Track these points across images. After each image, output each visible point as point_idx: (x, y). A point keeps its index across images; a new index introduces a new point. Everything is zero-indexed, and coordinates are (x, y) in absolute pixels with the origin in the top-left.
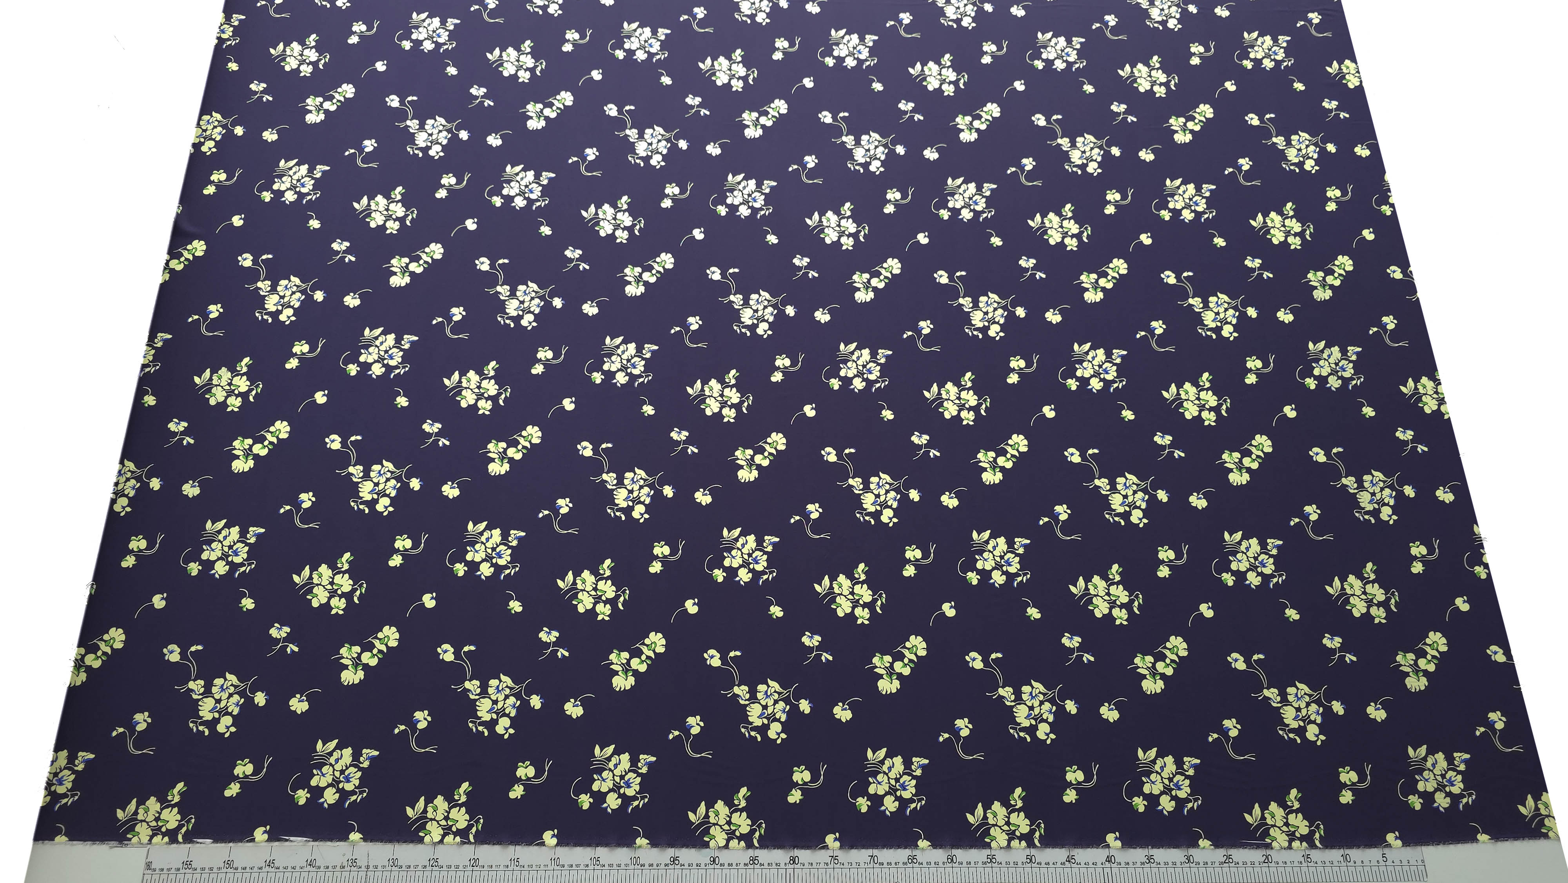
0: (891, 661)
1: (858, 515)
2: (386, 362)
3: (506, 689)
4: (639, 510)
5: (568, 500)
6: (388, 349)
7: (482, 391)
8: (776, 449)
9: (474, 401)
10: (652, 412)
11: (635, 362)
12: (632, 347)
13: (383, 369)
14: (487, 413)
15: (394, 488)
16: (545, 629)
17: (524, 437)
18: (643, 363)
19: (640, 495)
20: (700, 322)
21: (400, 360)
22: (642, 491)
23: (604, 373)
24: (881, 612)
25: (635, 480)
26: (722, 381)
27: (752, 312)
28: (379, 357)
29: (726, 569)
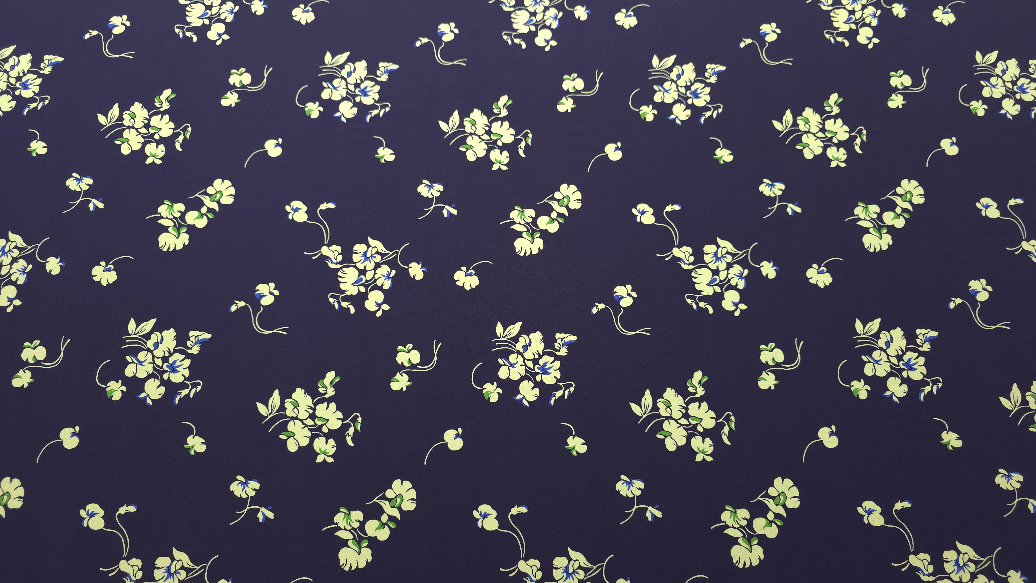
0: (748, 517)
1: (689, 301)
2: (17, 93)
3: (181, 571)
4: (376, 297)
5: (272, 285)
6: (21, 75)
7: (152, 131)
8: (567, 207)
9: (140, 146)
10: (391, 158)
11: (366, 88)
12: (361, 67)
13: (14, 103)
14: (159, 162)
15: (23, 272)
16: (239, 477)
17: (210, 195)
18: (377, 88)
19: (376, 277)
20: (457, 31)
21: (37, 90)
22: (379, 270)
23: (323, 103)
24: (729, 444)
25: (369, 255)
26: (488, 112)
27: (528, 15)
28: (8, 86)
29: (502, 383)
